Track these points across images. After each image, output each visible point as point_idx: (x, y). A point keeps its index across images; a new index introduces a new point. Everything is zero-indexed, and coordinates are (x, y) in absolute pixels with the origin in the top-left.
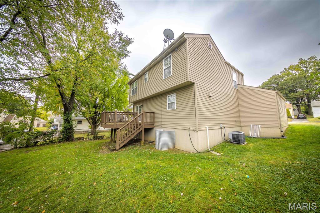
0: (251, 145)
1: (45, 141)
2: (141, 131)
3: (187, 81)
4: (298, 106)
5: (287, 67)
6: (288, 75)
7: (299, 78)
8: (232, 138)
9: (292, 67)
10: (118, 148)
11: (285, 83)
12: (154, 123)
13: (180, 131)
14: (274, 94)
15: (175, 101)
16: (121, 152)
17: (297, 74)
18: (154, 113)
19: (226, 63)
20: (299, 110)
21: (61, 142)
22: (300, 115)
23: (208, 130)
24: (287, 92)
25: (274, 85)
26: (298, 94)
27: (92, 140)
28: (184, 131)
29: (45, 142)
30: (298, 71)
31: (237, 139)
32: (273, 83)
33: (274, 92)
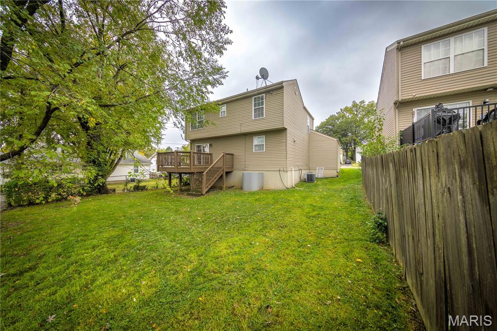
0: (319, 183)
1: (60, 194)
2: (222, 175)
3: (282, 127)
4: (347, 152)
5: (343, 108)
6: (343, 116)
7: (351, 122)
8: (306, 178)
9: (346, 109)
10: (204, 193)
11: (340, 125)
12: (233, 166)
13: (267, 173)
14: (335, 141)
15: (264, 144)
16: (207, 197)
17: (350, 117)
18: (233, 155)
19: (305, 108)
20: (347, 155)
21: (90, 195)
22: (347, 160)
23: (293, 171)
24: (340, 136)
25: (330, 127)
26: (348, 139)
27: (132, 191)
28: (273, 172)
29: (59, 197)
30: (351, 114)
31: (310, 179)
32: (330, 125)
33: (336, 140)
